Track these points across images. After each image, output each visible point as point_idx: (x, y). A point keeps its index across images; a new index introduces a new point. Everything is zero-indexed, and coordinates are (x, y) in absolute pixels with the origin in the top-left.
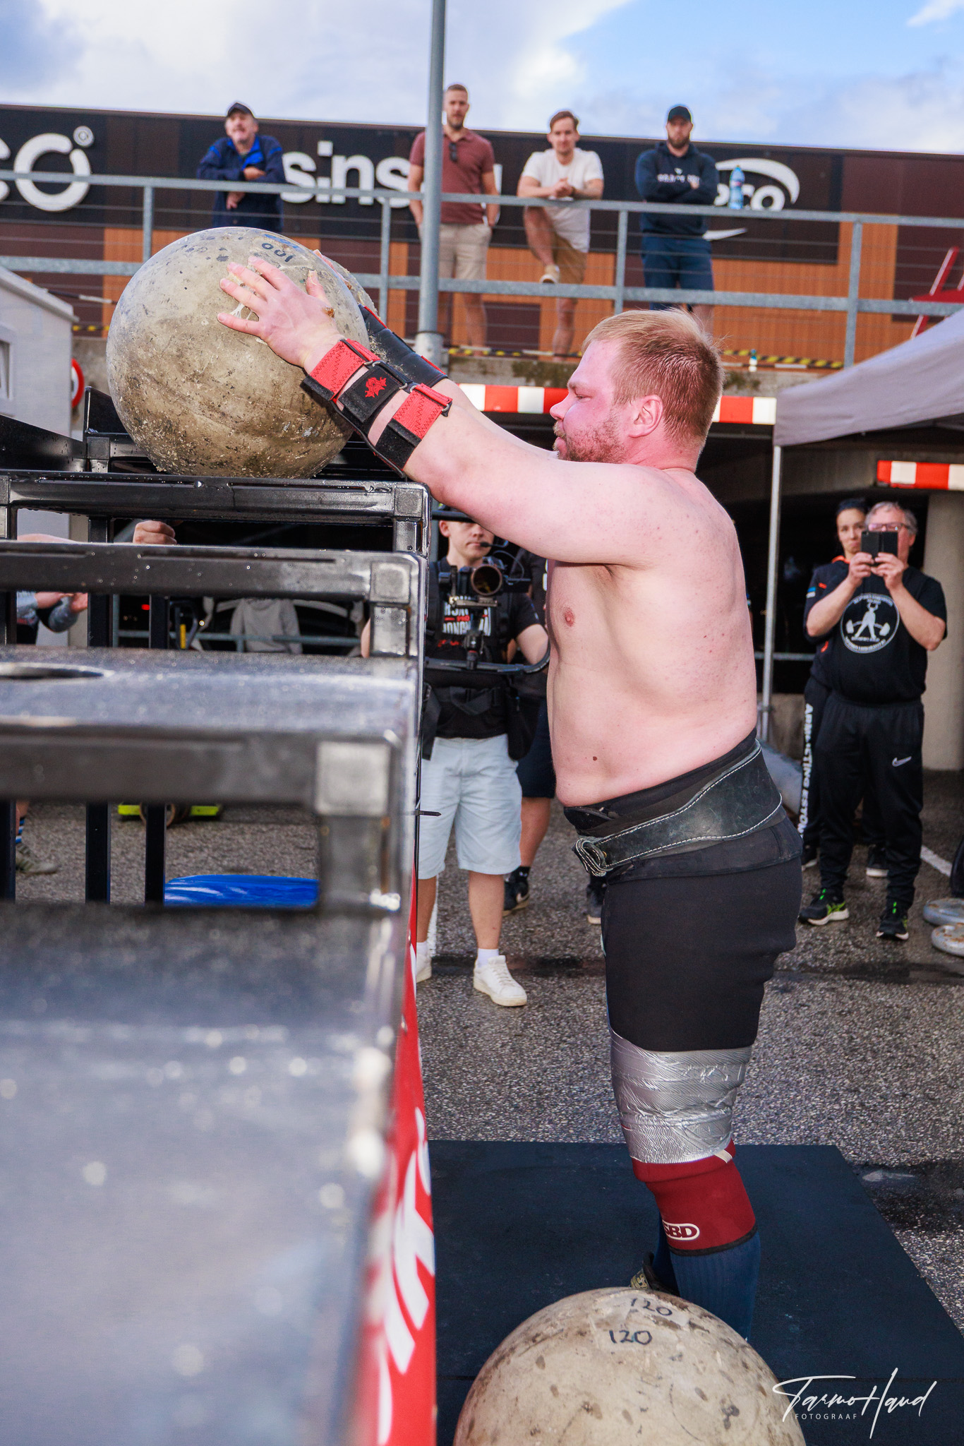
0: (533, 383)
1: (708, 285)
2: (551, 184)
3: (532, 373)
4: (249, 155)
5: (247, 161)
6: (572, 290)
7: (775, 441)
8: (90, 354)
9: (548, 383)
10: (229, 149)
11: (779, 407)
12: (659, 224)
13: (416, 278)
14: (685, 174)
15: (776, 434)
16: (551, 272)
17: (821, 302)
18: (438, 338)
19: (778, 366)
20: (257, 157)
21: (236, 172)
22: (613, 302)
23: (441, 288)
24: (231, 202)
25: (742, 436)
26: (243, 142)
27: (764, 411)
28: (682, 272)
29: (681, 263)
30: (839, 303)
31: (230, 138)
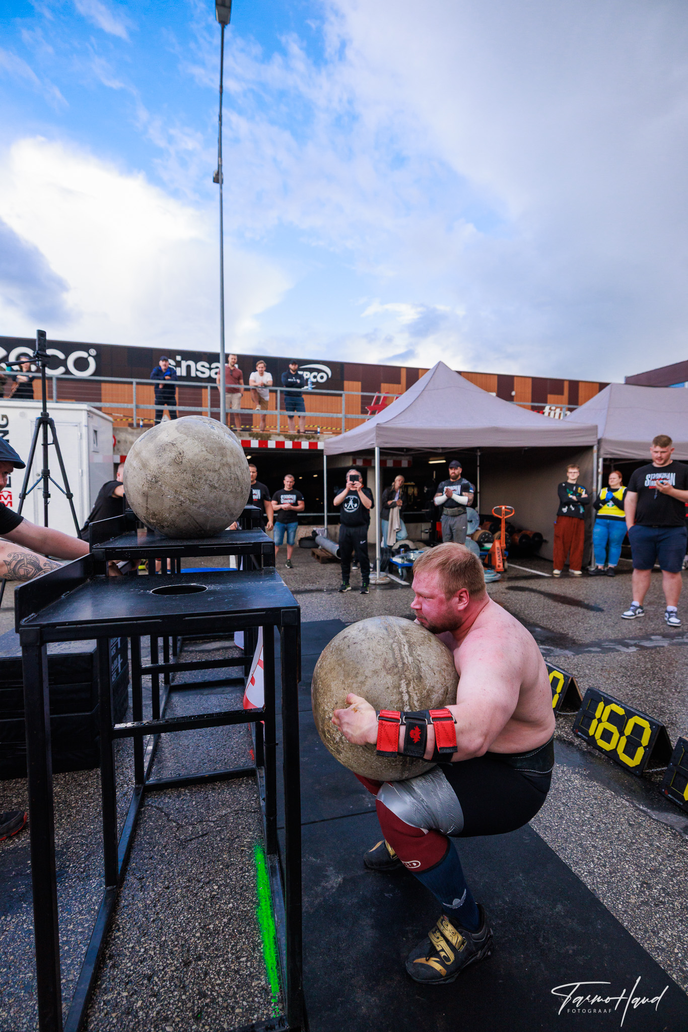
0: (255, 438)
1: (304, 411)
2: (258, 383)
3: (256, 436)
4: (166, 372)
5: (165, 374)
6: (265, 412)
7: (325, 454)
8: (118, 432)
9: (259, 439)
10: (160, 370)
11: (325, 444)
12: (289, 394)
13: (219, 408)
14: (296, 379)
15: (324, 452)
16: (258, 407)
17: (335, 415)
19: (325, 433)
20: (169, 373)
21: (162, 378)
22: (276, 415)
24: (161, 386)
25: (315, 452)
27: (321, 446)
28: (297, 407)
29: (296, 404)
30: (340, 416)
31: (160, 367)
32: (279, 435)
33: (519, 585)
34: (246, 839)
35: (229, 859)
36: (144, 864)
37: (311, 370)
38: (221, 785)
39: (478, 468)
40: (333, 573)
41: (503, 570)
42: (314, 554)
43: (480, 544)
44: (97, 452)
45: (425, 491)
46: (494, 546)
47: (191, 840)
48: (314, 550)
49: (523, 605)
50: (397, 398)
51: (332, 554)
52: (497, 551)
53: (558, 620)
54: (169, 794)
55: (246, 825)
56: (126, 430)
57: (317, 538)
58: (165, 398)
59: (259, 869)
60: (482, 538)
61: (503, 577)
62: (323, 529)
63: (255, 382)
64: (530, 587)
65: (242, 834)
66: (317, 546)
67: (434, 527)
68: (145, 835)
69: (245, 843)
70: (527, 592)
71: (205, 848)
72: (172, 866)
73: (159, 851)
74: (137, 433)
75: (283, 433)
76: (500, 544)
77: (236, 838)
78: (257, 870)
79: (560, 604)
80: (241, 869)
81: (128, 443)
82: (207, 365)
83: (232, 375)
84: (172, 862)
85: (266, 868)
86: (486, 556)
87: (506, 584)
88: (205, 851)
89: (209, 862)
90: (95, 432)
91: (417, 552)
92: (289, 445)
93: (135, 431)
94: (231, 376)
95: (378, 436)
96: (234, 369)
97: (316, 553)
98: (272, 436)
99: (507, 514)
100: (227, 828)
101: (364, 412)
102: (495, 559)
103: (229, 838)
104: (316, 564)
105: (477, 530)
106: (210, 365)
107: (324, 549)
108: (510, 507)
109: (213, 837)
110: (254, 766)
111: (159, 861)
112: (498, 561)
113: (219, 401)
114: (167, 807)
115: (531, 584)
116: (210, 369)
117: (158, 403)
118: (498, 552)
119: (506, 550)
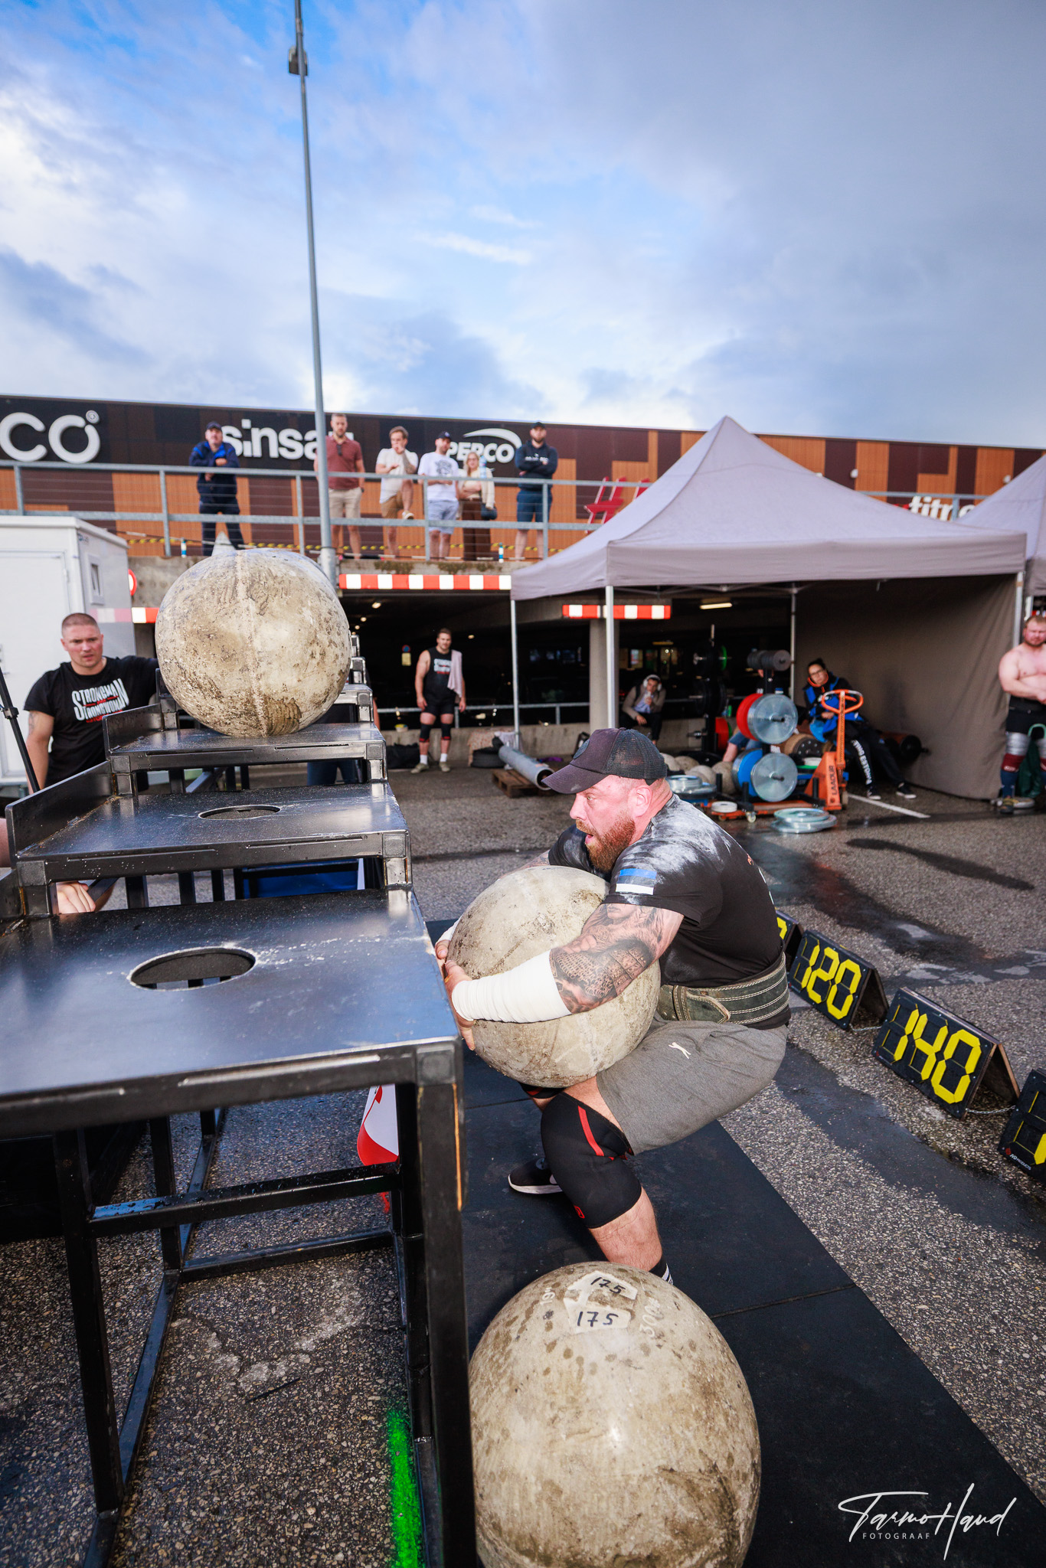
0: (385, 571)
3: (387, 567)
4: (218, 452)
5: (217, 455)
7: (512, 597)
8: (138, 565)
9: (394, 572)
10: (207, 449)
11: (513, 580)
13: (318, 518)
15: (512, 594)
18: (333, 551)
19: (511, 558)
20: (222, 453)
21: (211, 462)
23: (332, 523)
24: (207, 478)
25: (495, 595)
26: (216, 444)
27: (505, 583)
31: (207, 442)
32: (429, 563)
33: (871, 837)
34: (372, 1395)
35: (339, 1443)
36: (173, 1453)
37: (485, 440)
38: (325, 1270)
39: (793, 618)
40: (531, 816)
41: (840, 808)
42: (496, 779)
43: (797, 759)
44: (101, 605)
45: (695, 663)
46: (822, 764)
47: (265, 1395)
48: (497, 772)
49: (881, 878)
50: (642, 490)
51: (528, 780)
52: (828, 773)
53: (950, 909)
54: (227, 1288)
55: (373, 1363)
56: (153, 561)
57: (502, 751)
58: (217, 500)
59: (397, 1468)
60: (800, 748)
61: (839, 821)
62: (512, 733)
63: (384, 467)
64: (892, 840)
65: (363, 1383)
66: (501, 765)
67: (710, 726)
68: (178, 1382)
69: (370, 1404)
70: (886, 852)
71: (292, 1416)
72: (227, 1459)
73: (204, 1422)
74: (173, 567)
75: (435, 561)
76: (835, 759)
77: (353, 1392)
78: (391, 1472)
79: (951, 875)
80: (362, 1468)
81: (158, 586)
82: (297, 435)
83: (341, 455)
84: (228, 1448)
85: (410, 1466)
86: (808, 781)
87: (846, 836)
88: (292, 1423)
89: (299, 1451)
90: (95, 567)
91: (683, 778)
92: (447, 582)
93: (169, 563)
94: (340, 457)
95: (612, 565)
96: (344, 443)
97: (500, 778)
98: (417, 566)
99: (849, 704)
100: (335, 1369)
101: (582, 515)
102: (825, 787)
103: (340, 1392)
104: (501, 798)
105: (793, 734)
106: (303, 435)
107: (515, 772)
108: (854, 692)
109: (309, 1391)
110: (389, 1229)
111: (202, 1446)
112: (831, 791)
113: (317, 503)
114: (222, 1319)
115: (892, 834)
116: (304, 442)
117: (204, 510)
118: (832, 776)
119: (846, 770)
